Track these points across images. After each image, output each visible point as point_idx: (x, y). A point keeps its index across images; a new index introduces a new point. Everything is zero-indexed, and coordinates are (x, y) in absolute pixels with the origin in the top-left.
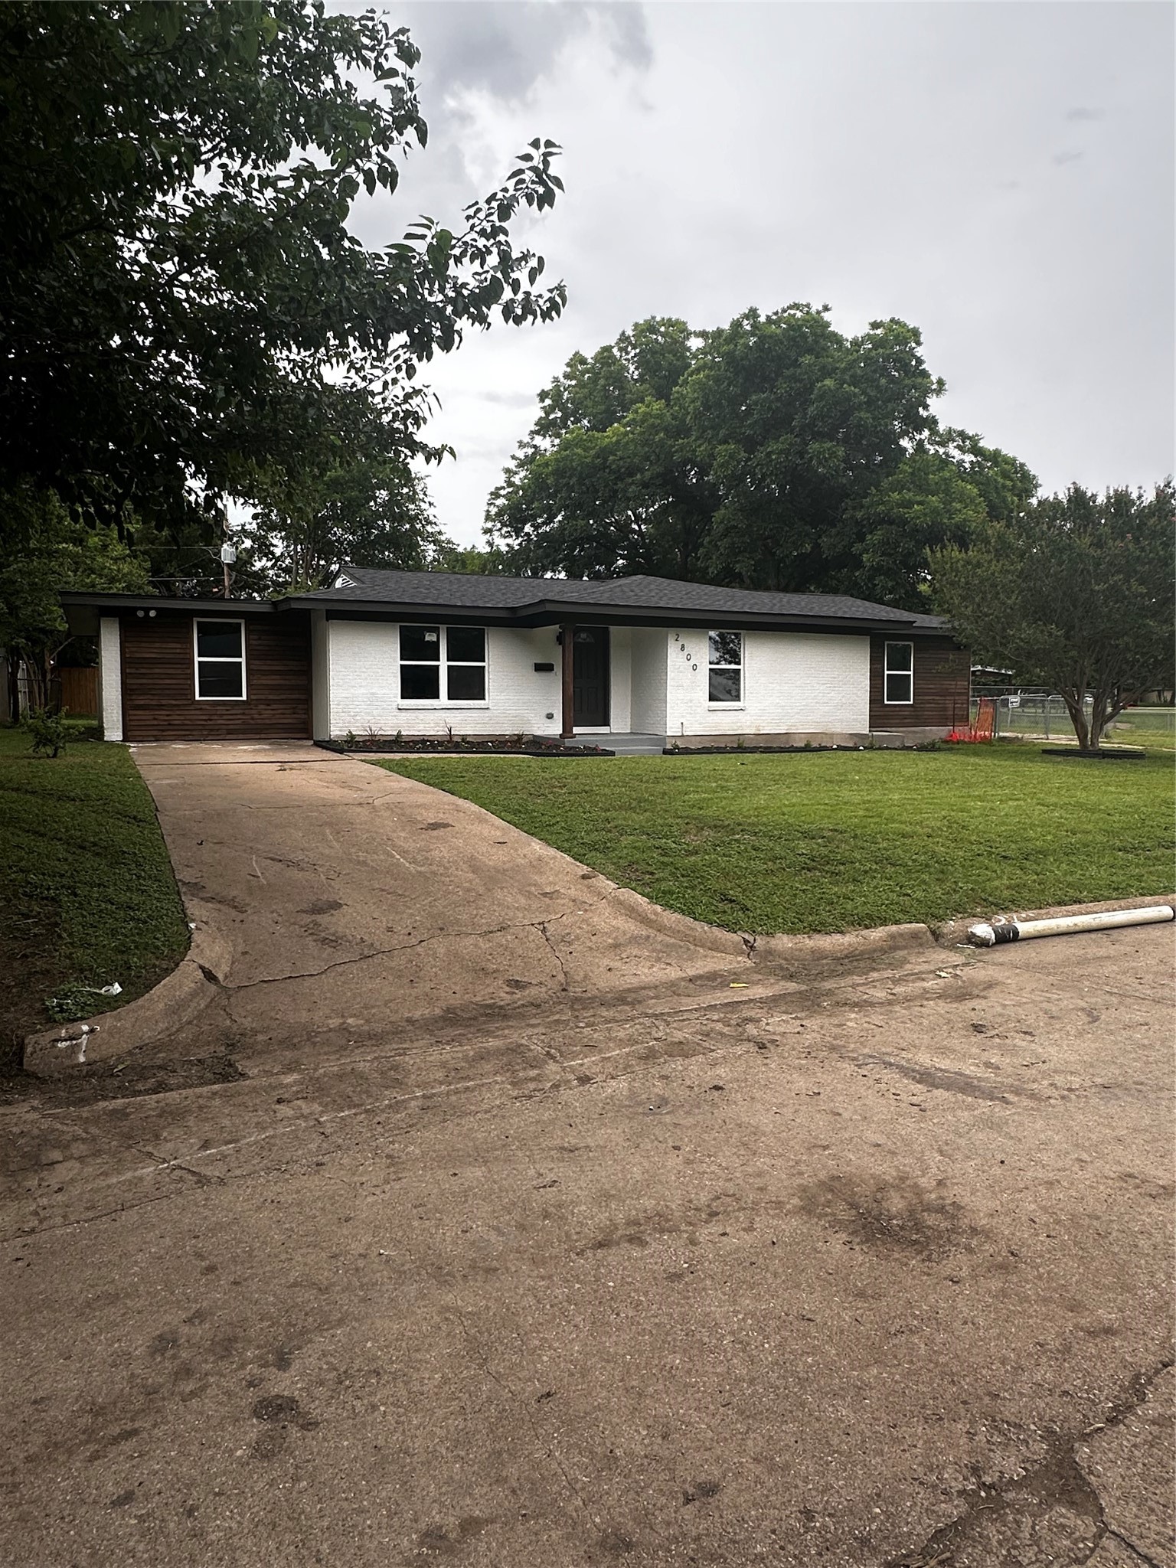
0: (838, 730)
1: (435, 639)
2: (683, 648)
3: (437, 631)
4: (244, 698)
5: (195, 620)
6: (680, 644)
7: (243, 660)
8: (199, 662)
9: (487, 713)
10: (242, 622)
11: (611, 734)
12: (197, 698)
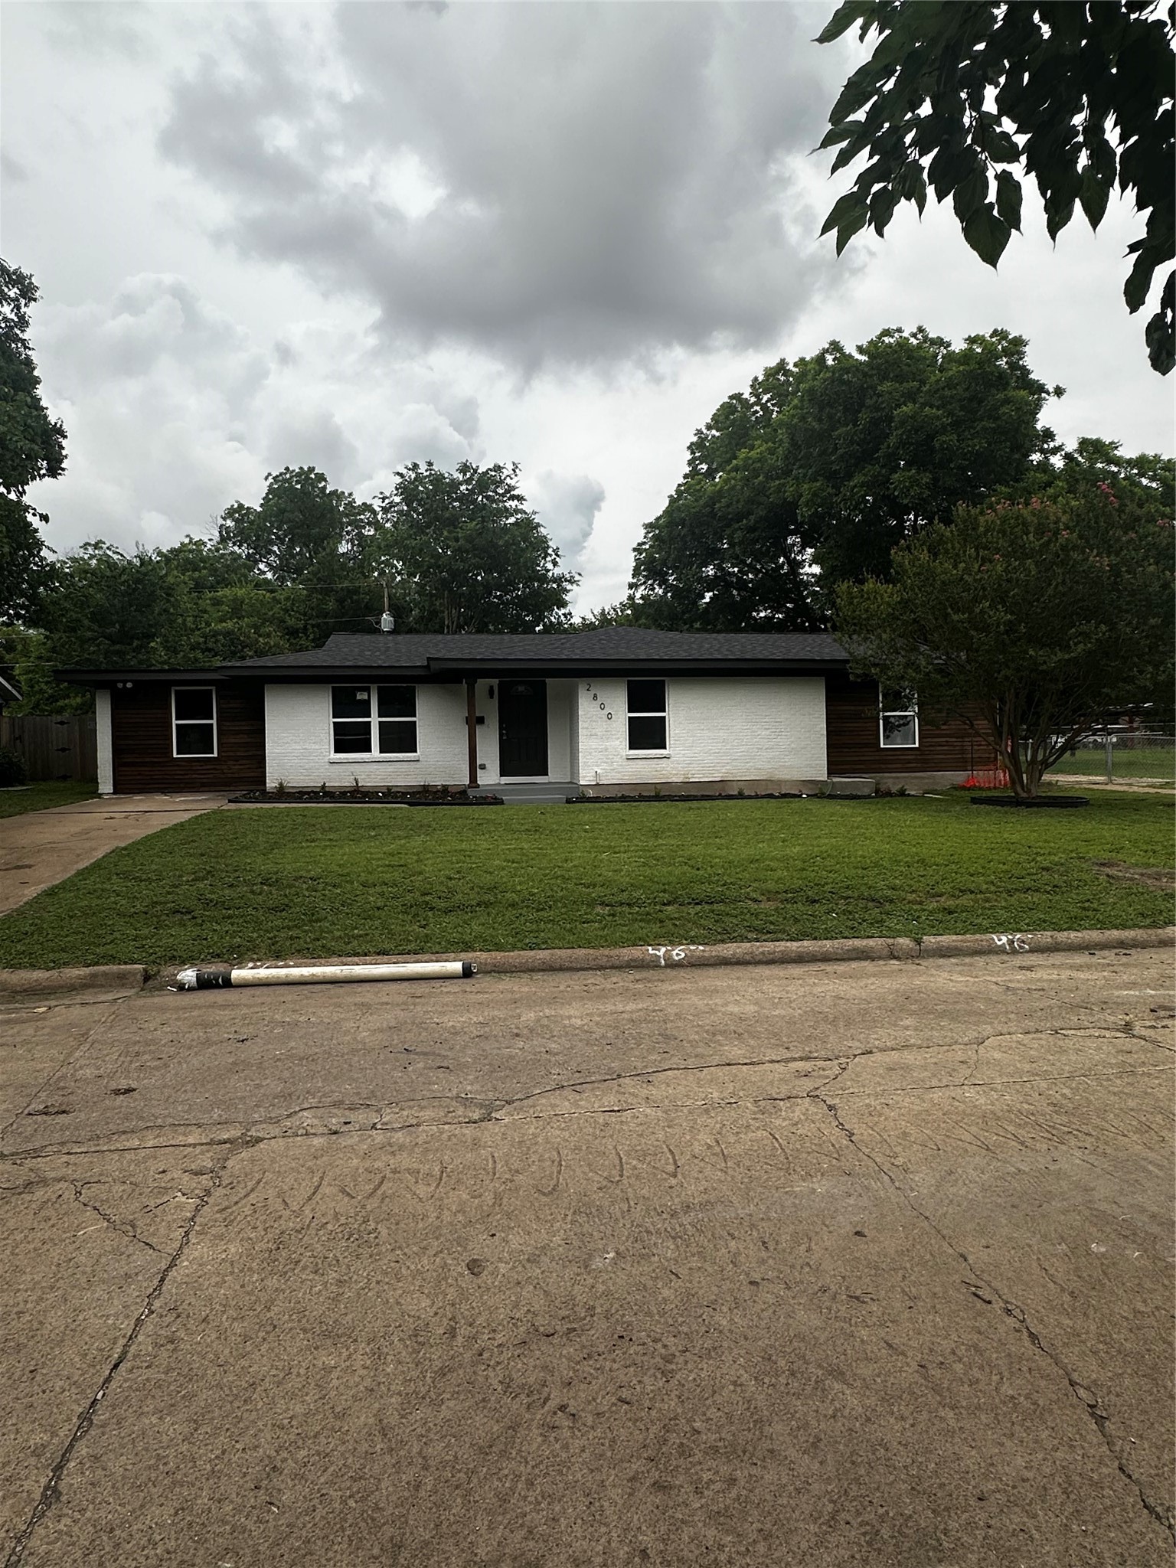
0: (788, 777)
1: (366, 697)
2: (595, 697)
3: (368, 690)
4: (215, 755)
5: (173, 689)
6: (592, 694)
7: (214, 722)
8: (177, 725)
9: (418, 765)
10: (213, 688)
11: (550, 783)
12: (175, 756)
